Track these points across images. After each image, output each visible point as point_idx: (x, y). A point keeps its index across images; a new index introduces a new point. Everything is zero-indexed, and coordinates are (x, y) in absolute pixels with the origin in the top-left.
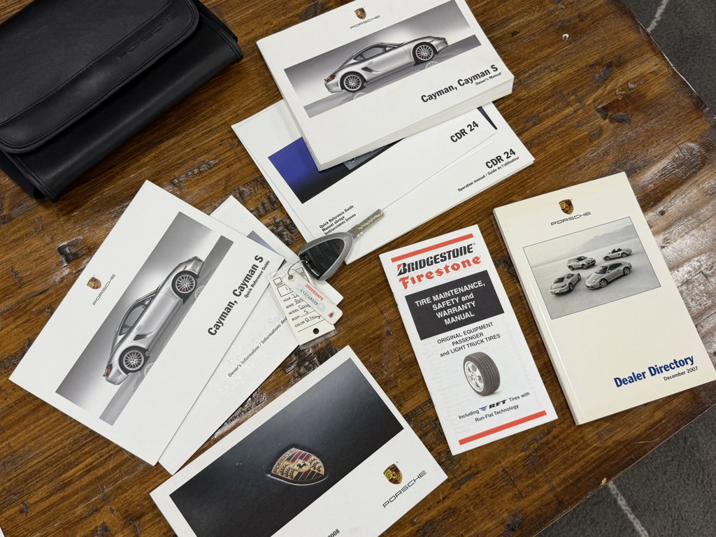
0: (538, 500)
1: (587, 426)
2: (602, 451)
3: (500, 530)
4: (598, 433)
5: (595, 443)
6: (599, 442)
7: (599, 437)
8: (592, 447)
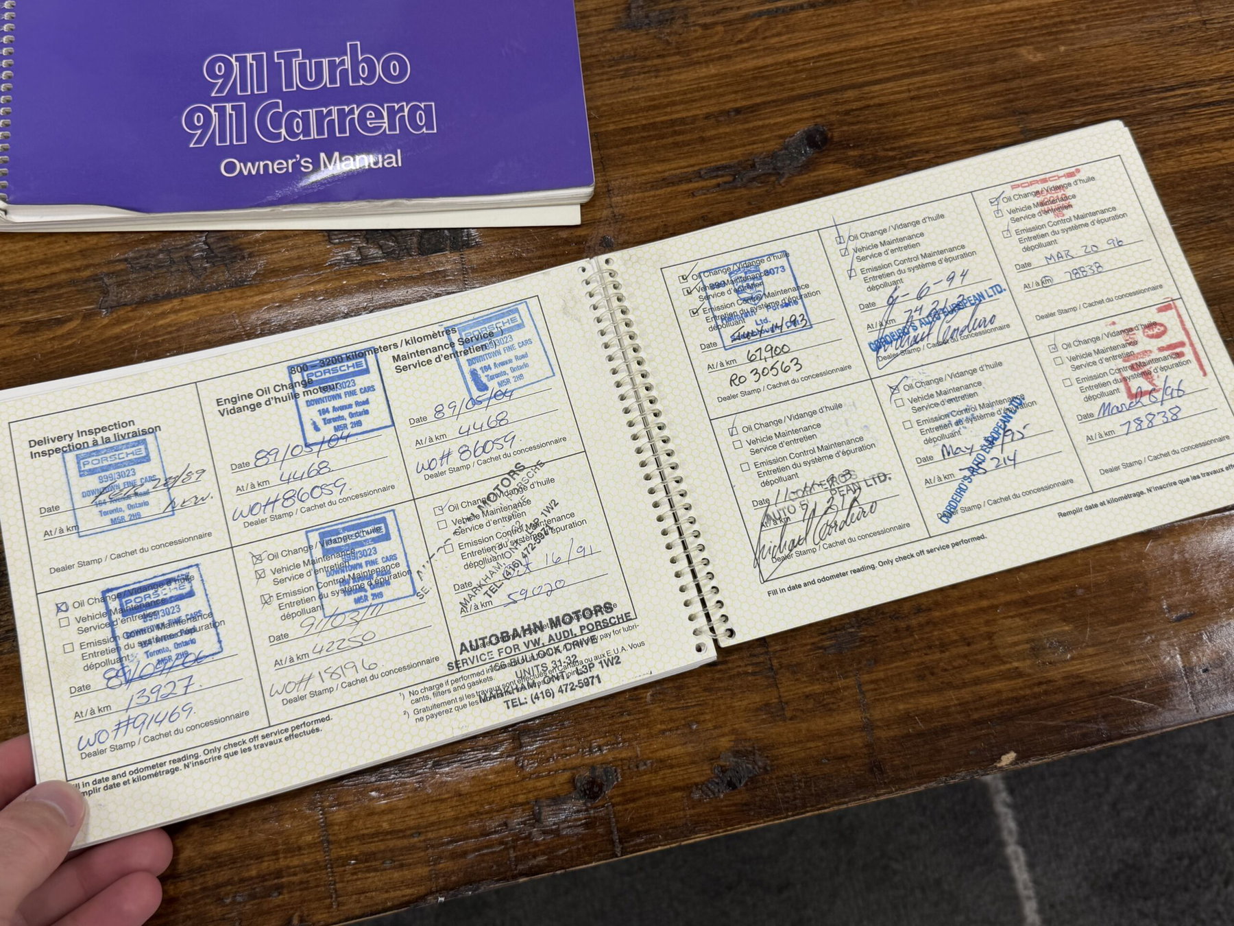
0: (820, 738)
1: (1011, 614)
2: (1030, 687)
3: (698, 773)
4: (1033, 640)
5: (1018, 660)
6: (1028, 662)
7: (1033, 649)
8: (1008, 666)
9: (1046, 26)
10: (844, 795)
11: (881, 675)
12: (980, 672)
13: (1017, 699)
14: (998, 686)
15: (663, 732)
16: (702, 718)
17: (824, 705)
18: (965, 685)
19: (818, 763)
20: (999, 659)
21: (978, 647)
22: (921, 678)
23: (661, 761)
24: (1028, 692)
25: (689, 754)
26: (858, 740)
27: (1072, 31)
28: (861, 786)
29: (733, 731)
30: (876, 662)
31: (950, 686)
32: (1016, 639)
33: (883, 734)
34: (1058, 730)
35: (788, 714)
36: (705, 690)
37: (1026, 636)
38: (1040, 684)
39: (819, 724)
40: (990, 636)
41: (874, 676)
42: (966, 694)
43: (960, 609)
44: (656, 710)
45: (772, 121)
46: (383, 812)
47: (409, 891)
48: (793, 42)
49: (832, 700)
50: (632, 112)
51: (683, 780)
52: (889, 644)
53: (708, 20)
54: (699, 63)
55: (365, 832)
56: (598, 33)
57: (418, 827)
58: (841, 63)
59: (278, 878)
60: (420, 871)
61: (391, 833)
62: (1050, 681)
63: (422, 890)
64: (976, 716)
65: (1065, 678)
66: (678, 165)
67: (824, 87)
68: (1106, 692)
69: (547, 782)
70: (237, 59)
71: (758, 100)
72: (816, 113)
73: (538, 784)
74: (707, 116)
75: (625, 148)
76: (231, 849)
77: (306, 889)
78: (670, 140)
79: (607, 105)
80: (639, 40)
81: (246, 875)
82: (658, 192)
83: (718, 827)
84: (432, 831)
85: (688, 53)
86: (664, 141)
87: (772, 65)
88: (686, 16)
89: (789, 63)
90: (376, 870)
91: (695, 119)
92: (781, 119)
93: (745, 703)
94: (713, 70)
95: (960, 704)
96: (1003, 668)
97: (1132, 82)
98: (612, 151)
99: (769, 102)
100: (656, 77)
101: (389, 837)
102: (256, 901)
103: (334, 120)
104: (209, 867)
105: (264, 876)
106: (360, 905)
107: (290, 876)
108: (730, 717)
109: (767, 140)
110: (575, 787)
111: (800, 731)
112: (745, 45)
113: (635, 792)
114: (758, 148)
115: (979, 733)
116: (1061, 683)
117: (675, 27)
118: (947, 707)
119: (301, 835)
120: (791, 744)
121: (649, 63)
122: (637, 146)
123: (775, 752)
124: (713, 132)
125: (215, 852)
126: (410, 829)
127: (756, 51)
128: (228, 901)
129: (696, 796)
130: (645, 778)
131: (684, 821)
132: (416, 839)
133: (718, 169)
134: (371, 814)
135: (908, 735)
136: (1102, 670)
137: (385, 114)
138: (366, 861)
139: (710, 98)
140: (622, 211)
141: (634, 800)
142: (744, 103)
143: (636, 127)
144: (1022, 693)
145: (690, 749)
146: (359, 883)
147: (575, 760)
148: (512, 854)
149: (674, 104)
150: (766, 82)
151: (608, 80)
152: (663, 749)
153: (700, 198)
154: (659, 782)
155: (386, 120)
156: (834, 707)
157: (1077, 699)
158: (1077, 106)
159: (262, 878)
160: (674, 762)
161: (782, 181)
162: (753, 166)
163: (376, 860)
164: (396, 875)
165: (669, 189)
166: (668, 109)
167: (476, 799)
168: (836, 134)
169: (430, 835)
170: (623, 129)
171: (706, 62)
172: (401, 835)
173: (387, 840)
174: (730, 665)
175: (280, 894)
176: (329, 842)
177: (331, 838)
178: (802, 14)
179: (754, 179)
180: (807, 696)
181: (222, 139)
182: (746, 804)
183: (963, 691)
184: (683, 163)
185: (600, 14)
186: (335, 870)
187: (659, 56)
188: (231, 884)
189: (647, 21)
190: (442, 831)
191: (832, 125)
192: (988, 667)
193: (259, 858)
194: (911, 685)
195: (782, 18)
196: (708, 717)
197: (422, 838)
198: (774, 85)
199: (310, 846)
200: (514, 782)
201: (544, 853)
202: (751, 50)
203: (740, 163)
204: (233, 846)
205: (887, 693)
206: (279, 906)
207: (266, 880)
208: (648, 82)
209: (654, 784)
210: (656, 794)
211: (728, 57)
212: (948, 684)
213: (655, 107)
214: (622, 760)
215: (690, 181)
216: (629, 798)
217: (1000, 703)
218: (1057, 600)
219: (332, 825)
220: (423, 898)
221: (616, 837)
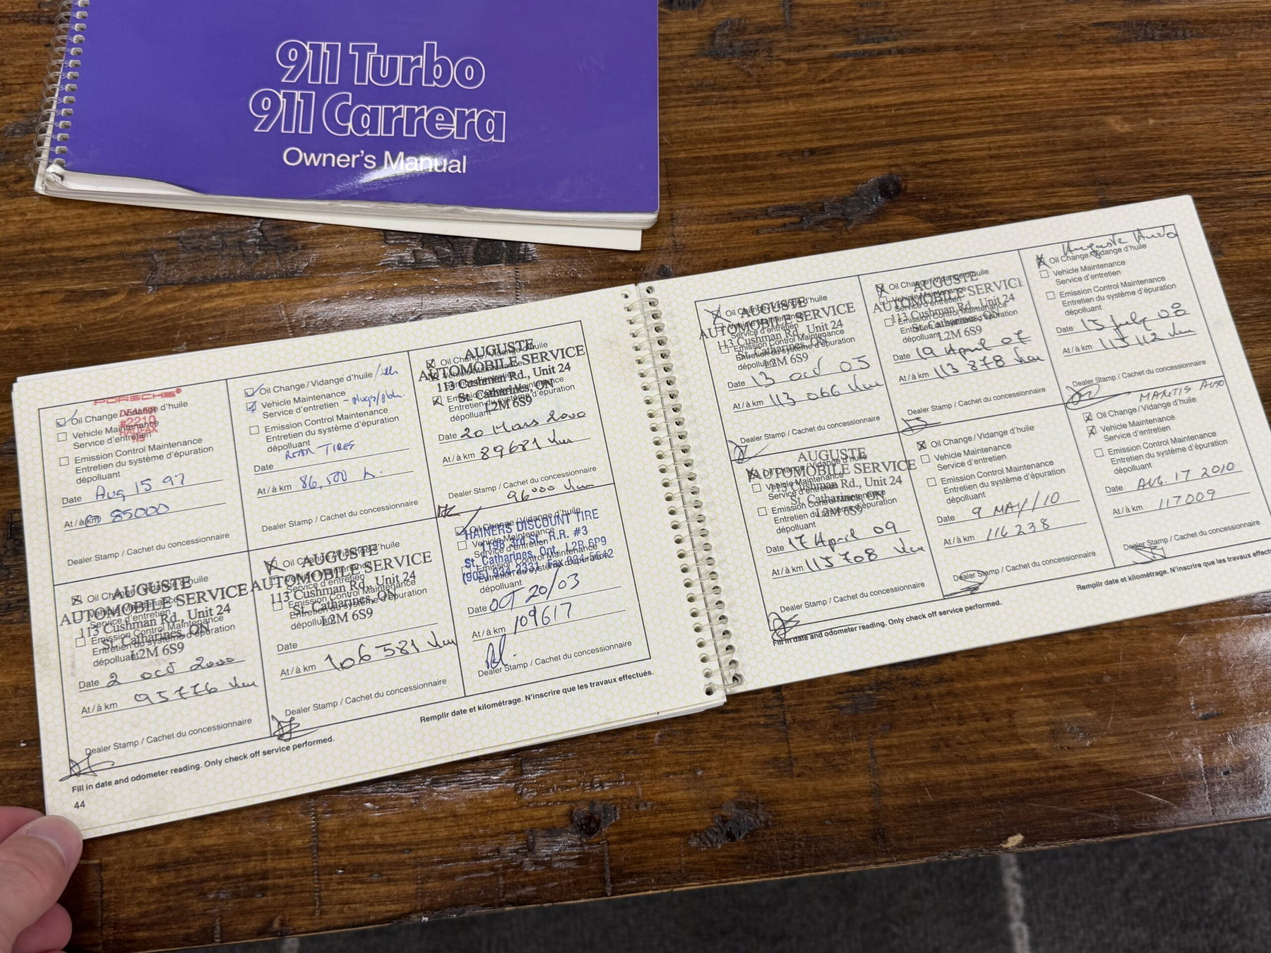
0: (826, 798)
1: (1034, 694)
2: (1045, 770)
3: (696, 821)
4: (1053, 723)
5: (1036, 742)
6: (1046, 745)
7: (1052, 731)
8: (1025, 746)
9: (1138, 97)
10: (844, 859)
11: (895, 741)
12: (996, 749)
13: (1030, 781)
14: (1013, 765)
15: (668, 774)
16: (708, 765)
17: (833, 764)
18: (979, 760)
19: (821, 823)
20: (1018, 739)
21: (994, 723)
22: (935, 748)
23: (662, 804)
24: (1043, 774)
25: (691, 800)
26: (864, 805)
27: (1163, 104)
28: (862, 852)
29: (738, 782)
30: (892, 726)
31: (965, 760)
32: (1036, 719)
33: (890, 801)
34: (1068, 817)
35: (796, 771)
36: (714, 737)
37: (1046, 718)
38: (1056, 768)
39: (826, 784)
40: (1010, 714)
41: (887, 742)
42: (979, 770)
43: (983, 683)
44: (662, 752)
45: (846, 166)
46: (376, 825)
47: (393, 907)
48: (877, 87)
49: (842, 761)
50: (705, 141)
51: (683, 825)
52: (906, 711)
53: (792, 56)
54: (778, 98)
55: (357, 842)
56: (679, 57)
57: (410, 844)
58: (923, 114)
59: (263, 879)
60: (407, 888)
61: (382, 846)
62: (1067, 766)
63: (407, 907)
64: (986, 794)
65: (1081, 765)
66: (744, 201)
67: (904, 136)
68: (1122, 784)
69: (544, 812)
70: (311, 47)
71: (834, 143)
72: (892, 162)
73: (535, 813)
74: (780, 155)
75: (693, 178)
76: (219, 845)
77: (291, 893)
78: (741, 174)
79: (680, 132)
80: (720, 69)
81: (231, 872)
82: (722, 226)
83: (713, 877)
84: (423, 849)
85: (768, 87)
86: (733, 175)
87: (852, 108)
88: (770, 50)
89: (870, 108)
90: (362, 882)
91: (768, 155)
92: (856, 165)
93: (753, 754)
94: (792, 107)
95: (972, 780)
96: (1020, 747)
97: (1219, 163)
98: (680, 179)
99: (846, 146)
100: (734, 108)
101: (380, 850)
102: (239, 900)
103: (402, 119)
104: (195, 860)
105: (250, 875)
106: (343, 915)
107: (276, 878)
108: (737, 767)
109: (839, 184)
110: (572, 821)
111: (806, 789)
112: (828, 85)
113: (632, 832)
114: (829, 191)
115: (988, 810)
116: (1078, 769)
117: (758, 60)
118: (959, 782)
119: (291, 838)
120: (797, 802)
121: (727, 93)
122: (706, 177)
123: (778, 808)
124: (785, 171)
125: (203, 846)
126: (402, 844)
127: (838, 92)
128: (211, 896)
129: (694, 843)
130: (644, 819)
131: (678, 867)
132: (406, 855)
133: (786, 208)
134: (365, 825)
135: (916, 806)
136: (1121, 761)
137: (455, 119)
138: (354, 872)
139: (786, 135)
140: (684, 241)
141: (630, 841)
142: (819, 144)
143: (707, 157)
144: (1036, 775)
145: (693, 796)
146: (344, 893)
147: (575, 794)
148: (502, 882)
149: (748, 137)
150: (844, 125)
151: (685, 106)
152: (665, 792)
153: (764, 236)
154: (658, 825)
155: (455, 124)
156: (844, 768)
157: (1092, 787)
158: (1160, 182)
159: (247, 877)
160: (675, 806)
161: (849, 228)
162: (822, 209)
163: (364, 872)
164: (383, 889)
165: (734, 224)
166: (742, 143)
167: (470, 821)
168: (910, 186)
169: (420, 853)
170: (694, 158)
171: (786, 98)
172: (392, 849)
173: (378, 853)
174: (743, 714)
175: (264, 895)
176: (318, 849)
177: (321, 845)
178: (889, 59)
179: (821, 223)
180: (817, 755)
181: (288, 127)
182: (743, 858)
183: (976, 767)
184: (751, 199)
185: (684, 39)
186: (322, 877)
187: (738, 88)
188: (216, 880)
189: (730, 50)
190: (433, 850)
191: (906, 176)
192: (1005, 745)
193: (247, 857)
194: (925, 755)
195: (868, 61)
196: (714, 765)
197: (412, 855)
198: (852, 129)
199: (299, 850)
200: (511, 809)
201: (533, 885)
202: (833, 91)
203: (808, 205)
204: (222, 841)
205: (899, 760)
206: (261, 907)
207: (251, 880)
208: (725, 113)
209: (652, 826)
210: (653, 837)
211: (809, 95)
212: (961, 757)
213: (729, 139)
214: (622, 798)
215: (756, 218)
216: (627, 837)
217: (1013, 783)
218: (1082, 684)
219: (323, 831)
220: (406, 915)
221: (608, 876)
